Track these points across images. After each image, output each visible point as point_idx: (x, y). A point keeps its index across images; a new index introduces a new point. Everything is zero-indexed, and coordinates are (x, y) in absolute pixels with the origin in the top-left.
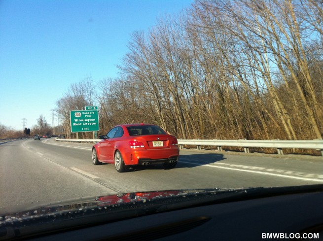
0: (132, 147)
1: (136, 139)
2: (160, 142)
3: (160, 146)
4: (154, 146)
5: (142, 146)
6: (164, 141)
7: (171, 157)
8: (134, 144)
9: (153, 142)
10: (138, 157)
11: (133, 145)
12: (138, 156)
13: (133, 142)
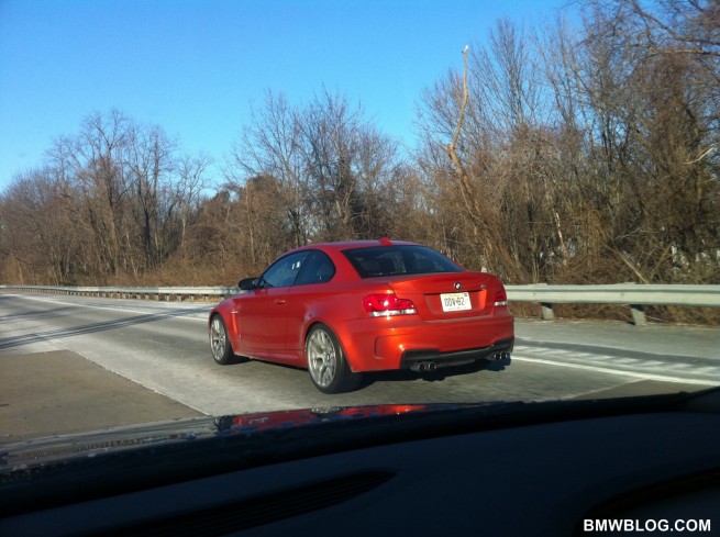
0: (376, 314)
1: (391, 288)
2: (461, 295)
3: (462, 308)
4: (446, 309)
5: (409, 311)
6: (473, 292)
7: (496, 343)
8: (386, 303)
9: (443, 297)
10: (401, 347)
11: (382, 309)
12: (401, 342)
13: (384, 297)
